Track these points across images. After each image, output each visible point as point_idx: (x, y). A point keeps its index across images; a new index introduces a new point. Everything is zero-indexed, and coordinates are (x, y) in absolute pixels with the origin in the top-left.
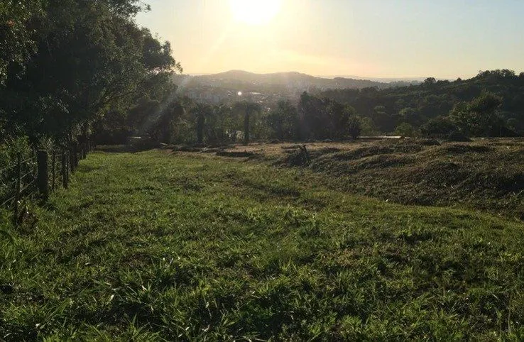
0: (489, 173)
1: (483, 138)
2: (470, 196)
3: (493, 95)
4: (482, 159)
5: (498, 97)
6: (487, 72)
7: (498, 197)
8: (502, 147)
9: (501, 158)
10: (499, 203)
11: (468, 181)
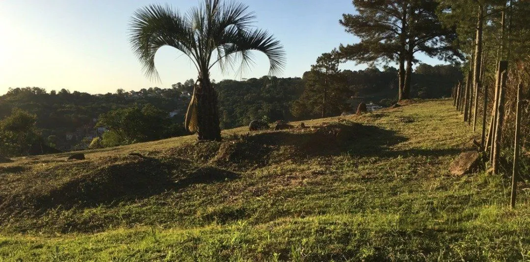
0: (26, 194)
1: (24, 158)
2: (9, 220)
3: (26, 113)
4: (18, 180)
5: (31, 115)
6: (18, 89)
7: (38, 216)
8: (39, 165)
9: (37, 177)
10: (40, 222)
11: (5, 205)
